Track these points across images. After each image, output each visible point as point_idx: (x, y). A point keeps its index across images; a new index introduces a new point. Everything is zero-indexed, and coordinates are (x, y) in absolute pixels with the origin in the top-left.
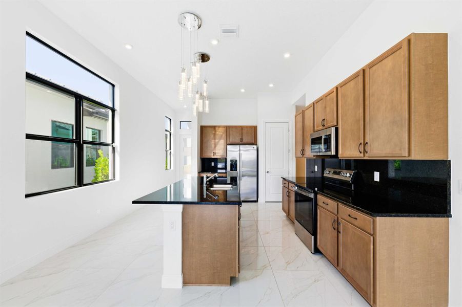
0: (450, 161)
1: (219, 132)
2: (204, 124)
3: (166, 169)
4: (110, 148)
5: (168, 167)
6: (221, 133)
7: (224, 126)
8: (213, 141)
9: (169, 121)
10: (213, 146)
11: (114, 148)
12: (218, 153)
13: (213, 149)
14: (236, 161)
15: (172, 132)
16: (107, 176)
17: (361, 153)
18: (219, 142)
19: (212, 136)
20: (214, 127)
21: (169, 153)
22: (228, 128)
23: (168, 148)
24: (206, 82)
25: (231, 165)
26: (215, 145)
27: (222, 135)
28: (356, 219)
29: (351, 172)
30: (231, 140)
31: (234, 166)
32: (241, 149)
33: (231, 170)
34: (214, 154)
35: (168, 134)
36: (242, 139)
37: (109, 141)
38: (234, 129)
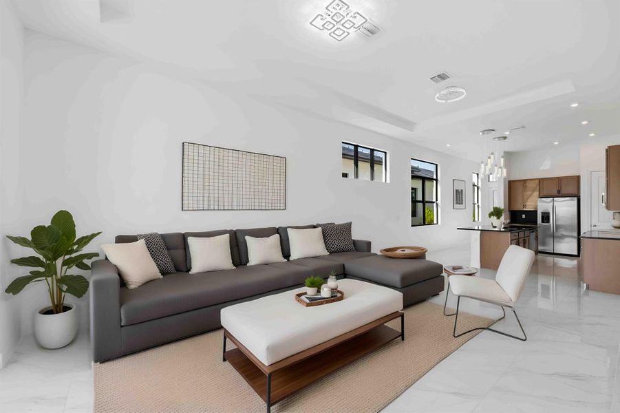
1: (530, 185)
2: (512, 179)
3: (474, 221)
4: (435, 204)
5: (476, 219)
9: (476, 175)
11: (437, 204)
12: (529, 206)
14: (549, 213)
15: (480, 185)
16: (433, 221)
18: (531, 194)
19: (521, 189)
20: (525, 181)
21: (476, 206)
22: (541, 181)
23: (476, 202)
25: (542, 217)
30: (545, 193)
33: (543, 222)
34: (524, 206)
35: (476, 188)
36: (559, 191)
37: (434, 200)
38: (549, 181)
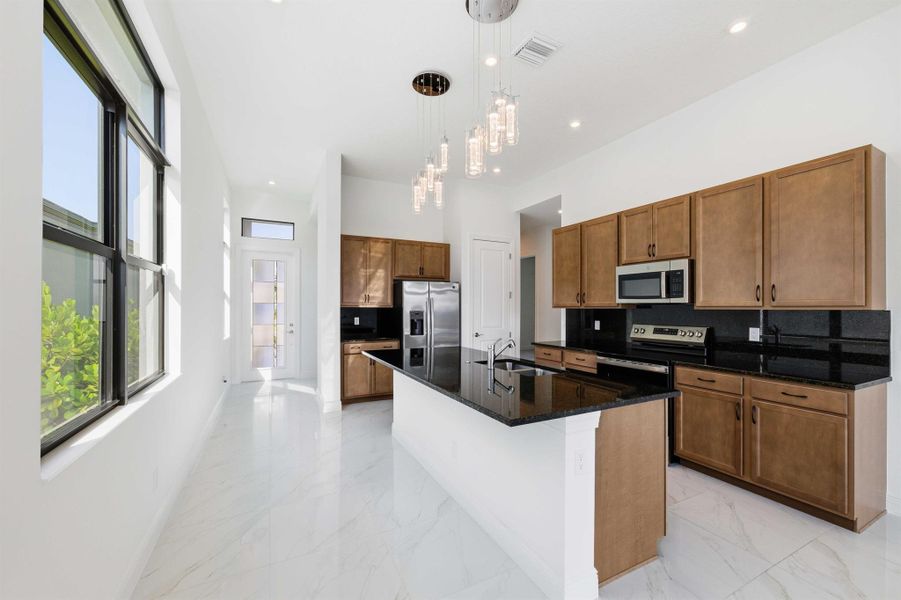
0: (889, 312)
1: (376, 252)
6: (380, 255)
7: (386, 241)
8: (362, 272)
10: (362, 281)
12: (373, 298)
13: (361, 287)
14: (423, 313)
17: (758, 300)
18: (374, 273)
19: (361, 260)
20: (365, 240)
22: (395, 245)
24: (447, 141)
25: (412, 321)
26: (369, 279)
27: (381, 260)
28: (805, 397)
29: (700, 329)
30: (401, 271)
31: (417, 324)
32: (431, 289)
33: (413, 333)
34: (367, 298)
36: (422, 269)
38: (407, 248)
